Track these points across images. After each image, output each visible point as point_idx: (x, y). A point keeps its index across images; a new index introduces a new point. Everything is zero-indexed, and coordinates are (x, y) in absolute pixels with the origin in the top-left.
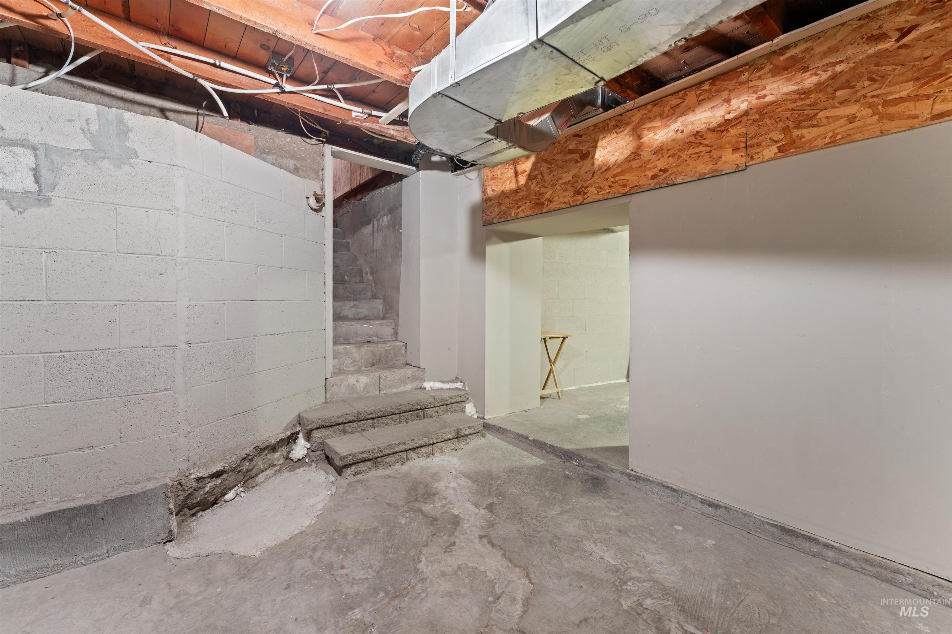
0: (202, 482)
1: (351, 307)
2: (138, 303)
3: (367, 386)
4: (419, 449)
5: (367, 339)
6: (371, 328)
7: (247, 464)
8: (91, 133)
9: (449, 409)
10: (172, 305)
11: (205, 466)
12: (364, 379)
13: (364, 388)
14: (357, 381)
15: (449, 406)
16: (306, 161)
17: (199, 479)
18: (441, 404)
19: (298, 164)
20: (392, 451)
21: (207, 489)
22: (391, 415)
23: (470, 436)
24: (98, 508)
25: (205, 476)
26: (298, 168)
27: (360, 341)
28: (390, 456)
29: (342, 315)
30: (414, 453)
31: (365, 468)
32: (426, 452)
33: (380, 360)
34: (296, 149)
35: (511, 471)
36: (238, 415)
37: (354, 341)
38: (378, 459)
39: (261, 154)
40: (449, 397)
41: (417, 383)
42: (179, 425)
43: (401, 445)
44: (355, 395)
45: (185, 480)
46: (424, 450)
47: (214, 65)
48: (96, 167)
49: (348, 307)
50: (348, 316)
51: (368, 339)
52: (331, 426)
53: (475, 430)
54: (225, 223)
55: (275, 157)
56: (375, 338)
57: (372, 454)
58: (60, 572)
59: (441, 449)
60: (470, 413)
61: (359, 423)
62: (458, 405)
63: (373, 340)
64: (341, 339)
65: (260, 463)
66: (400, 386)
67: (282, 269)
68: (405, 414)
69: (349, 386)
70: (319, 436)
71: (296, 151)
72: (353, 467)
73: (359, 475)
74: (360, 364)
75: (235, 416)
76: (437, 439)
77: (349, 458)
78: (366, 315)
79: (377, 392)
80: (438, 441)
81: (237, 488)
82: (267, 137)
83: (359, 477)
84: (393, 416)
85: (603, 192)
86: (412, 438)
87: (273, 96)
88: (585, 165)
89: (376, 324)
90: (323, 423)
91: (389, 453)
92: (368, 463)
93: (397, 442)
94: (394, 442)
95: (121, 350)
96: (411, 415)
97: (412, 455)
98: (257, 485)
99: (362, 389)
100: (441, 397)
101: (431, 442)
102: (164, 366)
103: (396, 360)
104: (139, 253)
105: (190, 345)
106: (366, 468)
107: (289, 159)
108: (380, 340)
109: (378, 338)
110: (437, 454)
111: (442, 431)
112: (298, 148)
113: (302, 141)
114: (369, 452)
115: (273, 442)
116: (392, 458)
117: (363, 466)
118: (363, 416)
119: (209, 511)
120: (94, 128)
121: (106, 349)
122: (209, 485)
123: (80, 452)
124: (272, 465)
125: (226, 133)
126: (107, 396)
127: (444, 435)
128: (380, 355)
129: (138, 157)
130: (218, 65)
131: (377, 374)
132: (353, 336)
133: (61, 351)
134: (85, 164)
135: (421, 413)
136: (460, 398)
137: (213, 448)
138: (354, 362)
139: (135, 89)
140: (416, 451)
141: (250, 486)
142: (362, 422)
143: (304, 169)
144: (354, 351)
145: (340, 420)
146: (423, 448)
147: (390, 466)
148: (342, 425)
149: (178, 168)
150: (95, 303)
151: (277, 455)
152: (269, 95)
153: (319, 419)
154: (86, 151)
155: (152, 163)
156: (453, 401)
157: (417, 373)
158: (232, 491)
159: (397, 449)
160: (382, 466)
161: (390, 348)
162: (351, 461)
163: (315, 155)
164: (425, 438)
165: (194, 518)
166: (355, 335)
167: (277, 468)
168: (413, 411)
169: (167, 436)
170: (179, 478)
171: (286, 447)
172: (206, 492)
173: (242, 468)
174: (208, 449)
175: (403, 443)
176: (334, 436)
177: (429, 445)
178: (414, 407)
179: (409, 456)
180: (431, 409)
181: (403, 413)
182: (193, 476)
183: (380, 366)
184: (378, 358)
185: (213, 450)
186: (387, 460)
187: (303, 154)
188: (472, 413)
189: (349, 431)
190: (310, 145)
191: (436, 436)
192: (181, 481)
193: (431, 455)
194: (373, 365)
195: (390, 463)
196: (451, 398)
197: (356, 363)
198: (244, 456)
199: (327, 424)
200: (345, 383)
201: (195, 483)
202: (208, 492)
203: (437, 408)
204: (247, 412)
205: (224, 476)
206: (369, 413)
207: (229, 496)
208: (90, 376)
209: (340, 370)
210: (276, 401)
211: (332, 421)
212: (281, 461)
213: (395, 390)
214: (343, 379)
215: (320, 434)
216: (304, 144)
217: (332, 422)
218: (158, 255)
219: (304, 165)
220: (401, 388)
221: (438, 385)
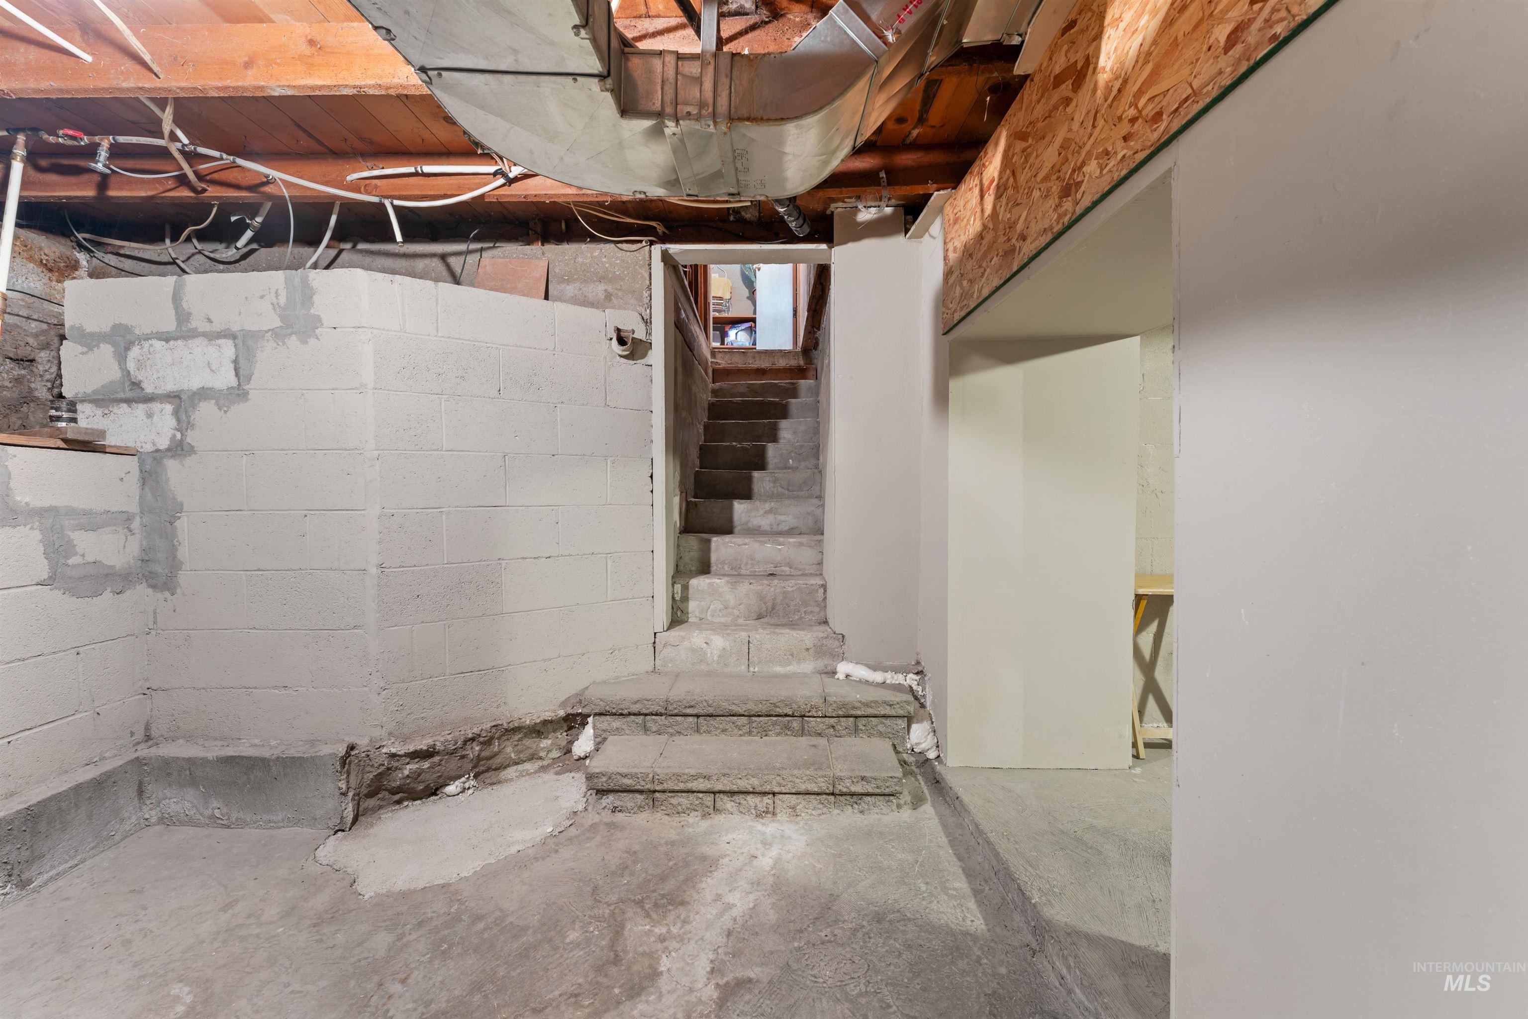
0: (398, 760)
1: (766, 512)
2: (327, 512)
3: (724, 654)
4: (741, 796)
5: (770, 568)
6: (780, 550)
7: (477, 748)
8: (280, 307)
9: (861, 727)
10: (361, 515)
11: (405, 740)
12: (719, 642)
13: (719, 656)
14: (706, 643)
15: (863, 721)
16: (623, 279)
17: (393, 756)
18: (841, 713)
19: (610, 290)
20: (681, 786)
21: (406, 772)
22: (733, 716)
23: (869, 798)
24: (272, 764)
25: (399, 753)
26: (611, 295)
27: (759, 572)
28: (679, 794)
29: (750, 525)
30: (731, 801)
31: (630, 805)
32: (756, 806)
33: (773, 609)
34: (607, 265)
35: (879, 918)
36: (468, 674)
37: (748, 572)
38: (657, 795)
39: (558, 286)
40: (860, 702)
41: (826, 662)
42: (370, 677)
43: (701, 780)
44: (702, 667)
45: (375, 752)
46: (752, 800)
47: (416, 174)
48: (285, 347)
49: (761, 512)
50: (760, 527)
51: (773, 570)
52: (621, 714)
53: (878, 787)
54: (444, 396)
55: (577, 285)
56: (787, 569)
57: (643, 783)
58: (242, 828)
59: (794, 808)
60: (918, 744)
61: (671, 720)
62: (887, 722)
63: (783, 571)
64: (726, 568)
65: (509, 750)
66: (789, 664)
67: (556, 456)
68: (761, 718)
69: (693, 650)
70: (604, 728)
71: (607, 268)
72: (611, 797)
73: (620, 814)
74: (736, 612)
75: (462, 675)
76: (780, 785)
77: (601, 780)
78: (792, 526)
79: (743, 668)
80: (784, 791)
81: (463, 779)
82: (566, 258)
83: (619, 816)
84: (735, 718)
85: (1112, 163)
86: (726, 771)
87: (501, 192)
88: (1083, 103)
89: (789, 543)
90: (607, 708)
91: (676, 788)
92: (638, 796)
93: (693, 772)
94: (686, 771)
95: (311, 571)
96: (775, 724)
97: (726, 803)
98: (499, 782)
99: (716, 658)
100: (842, 699)
101: (767, 788)
102: (353, 595)
103: (805, 612)
104: (326, 448)
105: (383, 570)
106: (633, 805)
107: (597, 284)
108: (794, 572)
109: (791, 568)
110: (782, 816)
111: (796, 772)
112: (611, 264)
113: (616, 249)
114: (638, 778)
115: (528, 722)
116: (684, 800)
117: (627, 800)
118: (675, 709)
119: (419, 802)
120: (283, 300)
121: (298, 570)
122: (408, 767)
123: (277, 691)
124: (533, 758)
125: (511, 266)
126: (299, 628)
127: (797, 781)
128: (774, 599)
129: (322, 325)
130: (420, 172)
131: (744, 634)
132: (747, 564)
133: (259, 570)
134: (275, 345)
135: (796, 724)
136: (888, 708)
137: (422, 715)
138: (726, 608)
139: (430, 239)
140: (736, 797)
141: (488, 781)
142: (677, 718)
143: (620, 293)
144: (726, 589)
145: (635, 708)
146: (751, 795)
147: (678, 813)
148: (642, 717)
149: (364, 330)
150: (287, 512)
151: (545, 743)
152: (495, 192)
153: (601, 700)
154: (276, 330)
155: (337, 330)
156: (870, 711)
157: (824, 642)
158: (457, 783)
159: (690, 786)
160: (664, 808)
161: (794, 588)
162: (605, 784)
163: (637, 267)
164: (753, 777)
165: (397, 807)
166: (750, 562)
167: (545, 763)
168: (777, 716)
169: (356, 689)
170: (369, 748)
171: (565, 734)
172: (405, 775)
173: (467, 753)
174: (413, 717)
175: (707, 777)
176: (627, 732)
177: (765, 793)
178: (778, 709)
179: (719, 804)
180: (818, 720)
181: (755, 716)
182: (384, 750)
183: (773, 621)
184: (770, 604)
185: (423, 718)
186: (674, 801)
187: (618, 270)
188: (923, 746)
189: (654, 729)
190: (628, 253)
191: (778, 778)
192: (369, 753)
193: (769, 815)
194: (759, 617)
195: (679, 808)
196: (867, 705)
197: (730, 610)
198: (470, 736)
199: (614, 711)
200: (686, 644)
201: (387, 760)
202: (408, 776)
203: (832, 721)
204: (486, 672)
205: (436, 759)
206: (688, 705)
207: (451, 789)
208: (284, 602)
209: (701, 619)
210: (545, 660)
211: (621, 706)
212: (555, 754)
213: (779, 669)
214: (682, 636)
215: (606, 724)
216: (620, 254)
217: (622, 709)
218: (346, 450)
219: (619, 287)
220: (792, 667)
221: (861, 672)
